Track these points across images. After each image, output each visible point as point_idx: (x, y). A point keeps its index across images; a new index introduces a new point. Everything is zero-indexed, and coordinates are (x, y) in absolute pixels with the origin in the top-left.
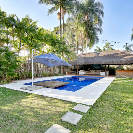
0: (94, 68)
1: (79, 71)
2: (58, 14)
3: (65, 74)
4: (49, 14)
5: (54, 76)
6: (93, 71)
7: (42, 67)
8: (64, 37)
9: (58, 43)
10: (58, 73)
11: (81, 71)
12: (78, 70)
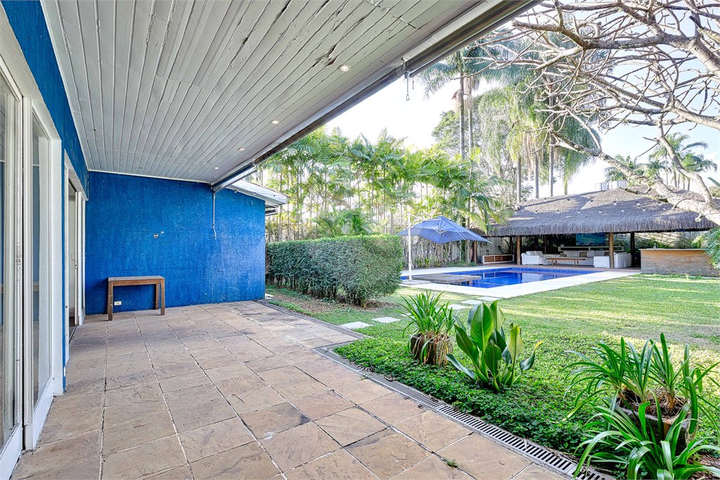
0: (577, 244)
1: (523, 255)
2: (455, 97)
3: (480, 262)
4: (430, 93)
5: (445, 267)
6: (576, 253)
7: (415, 242)
8: (472, 161)
9: (456, 177)
10: (458, 258)
11: (528, 252)
12: (518, 251)
